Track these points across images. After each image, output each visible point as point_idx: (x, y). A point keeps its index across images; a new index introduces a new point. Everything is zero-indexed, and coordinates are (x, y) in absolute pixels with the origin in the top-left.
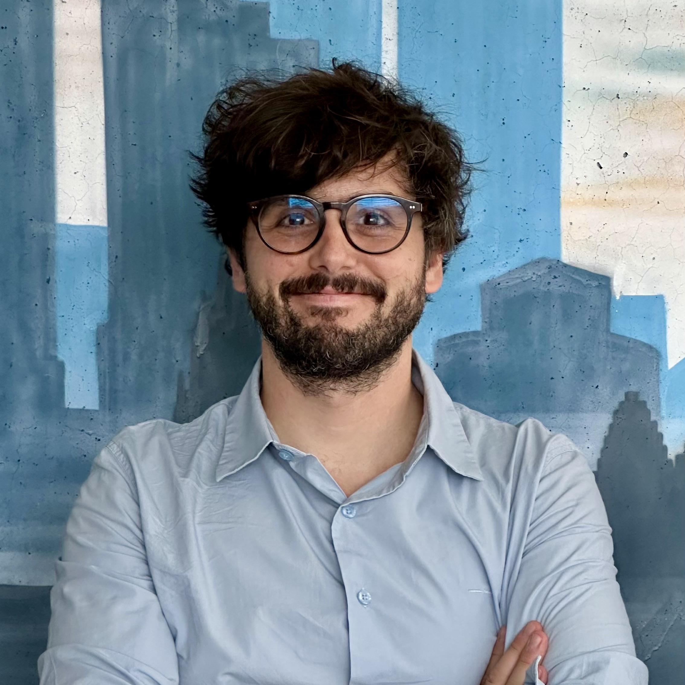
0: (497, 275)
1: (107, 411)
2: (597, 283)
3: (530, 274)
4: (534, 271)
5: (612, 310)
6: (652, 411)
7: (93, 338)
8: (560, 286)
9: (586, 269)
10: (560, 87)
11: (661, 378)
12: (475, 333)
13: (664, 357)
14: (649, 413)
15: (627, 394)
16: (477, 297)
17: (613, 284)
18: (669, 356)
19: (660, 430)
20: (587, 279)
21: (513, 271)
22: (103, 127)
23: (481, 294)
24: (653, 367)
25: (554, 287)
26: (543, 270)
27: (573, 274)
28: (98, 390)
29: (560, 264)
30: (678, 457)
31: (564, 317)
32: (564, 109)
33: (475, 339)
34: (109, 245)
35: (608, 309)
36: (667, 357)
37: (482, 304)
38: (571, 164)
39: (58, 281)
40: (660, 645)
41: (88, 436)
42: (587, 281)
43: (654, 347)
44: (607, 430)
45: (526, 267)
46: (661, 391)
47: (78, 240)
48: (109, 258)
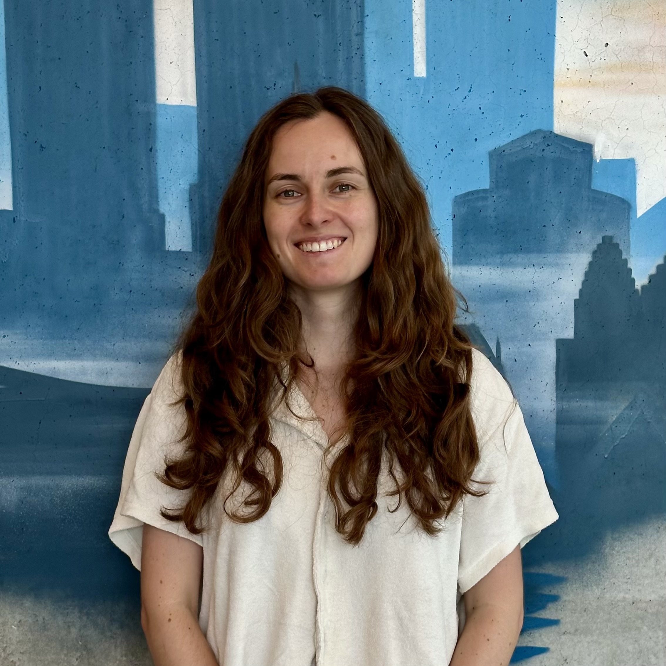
0: (502, 144)
1: (198, 252)
2: (581, 150)
3: (528, 143)
4: (532, 141)
5: (593, 172)
6: (623, 252)
7: (187, 196)
8: (552, 152)
9: (574, 138)
11: (631, 225)
12: (485, 191)
13: (634, 207)
14: (620, 253)
15: (604, 238)
16: (486, 163)
17: (594, 150)
19: (629, 266)
20: (574, 146)
21: (515, 140)
22: (192, 26)
23: (490, 160)
24: (625, 217)
25: (548, 153)
26: (538, 140)
27: (563, 142)
28: (191, 237)
29: (553, 134)
30: (643, 287)
31: (555, 177)
32: (558, 8)
33: (484, 195)
34: (198, 121)
35: (590, 171)
36: (636, 208)
37: (490, 167)
38: (562, 53)
39: (158, 150)
40: (626, 433)
41: (183, 272)
42: (574, 148)
43: (626, 200)
44: (588, 266)
45: (525, 137)
46: (631, 235)
47: (174, 117)
48: (198, 132)
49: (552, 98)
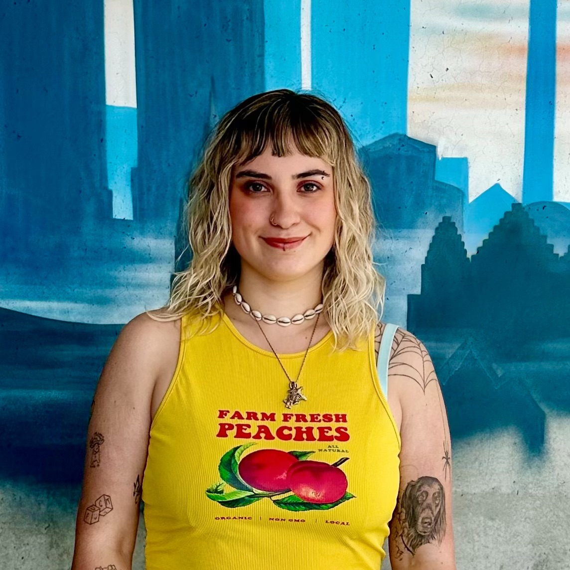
0: (368, 144)
2: (428, 150)
3: (388, 143)
4: (390, 142)
5: (436, 167)
6: (458, 229)
7: (129, 177)
8: (406, 151)
9: (422, 141)
10: (409, 26)
11: (464, 208)
13: (467, 195)
14: (456, 229)
15: (444, 218)
17: (437, 150)
18: (470, 195)
19: (462, 240)
21: (378, 141)
24: (460, 202)
25: (402, 152)
26: (396, 142)
27: (413, 143)
28: (132, 209)
29: (406, 137)
30: (473, 256)
31: (408, 170)
34: (138, 120)
35: (434, 166)
38: (414, 75)
39: (107, 141)
40: (459, 367)
41: (127, 236)
42: (422, 148)
43: (461, 189)
44: (431, 240)
45: (385, 139)
46: (464, 217)
49: (406, 109)
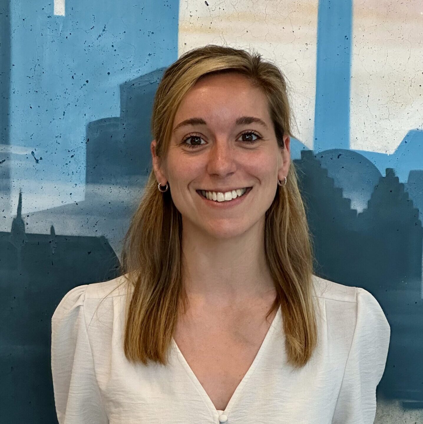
0: (132, 79)
3: (156, 79)
4: (158, 77)
12: (115, 119)
16: (117, 94)
21: (144, 76)
23: (121, 92)
33: (116, 123)
37: (121, 99)
45: (152, 73)
49: (177, 40)
